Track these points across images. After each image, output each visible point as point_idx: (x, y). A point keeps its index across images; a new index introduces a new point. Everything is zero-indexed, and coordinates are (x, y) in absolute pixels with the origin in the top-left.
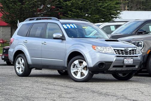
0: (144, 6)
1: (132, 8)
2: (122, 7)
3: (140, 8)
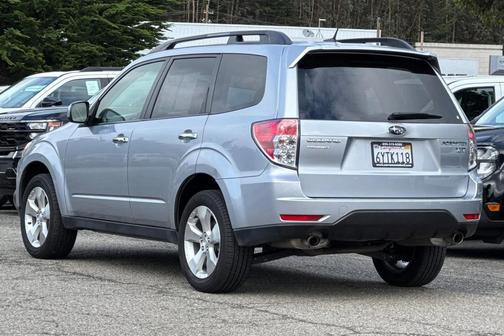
0: (267, 5)
1: (226, 12)
2: (191, 8)
3: (252, 13)
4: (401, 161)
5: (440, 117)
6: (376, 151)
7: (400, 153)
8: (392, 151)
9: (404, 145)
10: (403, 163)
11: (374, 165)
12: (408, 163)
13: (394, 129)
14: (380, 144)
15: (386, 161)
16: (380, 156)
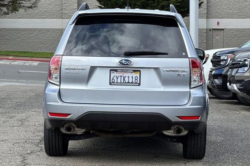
4: (130, 81)
5: (167, 54)
6: (112, 75)
7: (130, 76)
8: (125, 75)
9: (135, 71)
10: (132, 83)
11: (110, 84)
12: (136, 83)
13: (123, 61)
14: (116, 71)
15: (119, 81)
16: (115, 78)
